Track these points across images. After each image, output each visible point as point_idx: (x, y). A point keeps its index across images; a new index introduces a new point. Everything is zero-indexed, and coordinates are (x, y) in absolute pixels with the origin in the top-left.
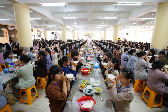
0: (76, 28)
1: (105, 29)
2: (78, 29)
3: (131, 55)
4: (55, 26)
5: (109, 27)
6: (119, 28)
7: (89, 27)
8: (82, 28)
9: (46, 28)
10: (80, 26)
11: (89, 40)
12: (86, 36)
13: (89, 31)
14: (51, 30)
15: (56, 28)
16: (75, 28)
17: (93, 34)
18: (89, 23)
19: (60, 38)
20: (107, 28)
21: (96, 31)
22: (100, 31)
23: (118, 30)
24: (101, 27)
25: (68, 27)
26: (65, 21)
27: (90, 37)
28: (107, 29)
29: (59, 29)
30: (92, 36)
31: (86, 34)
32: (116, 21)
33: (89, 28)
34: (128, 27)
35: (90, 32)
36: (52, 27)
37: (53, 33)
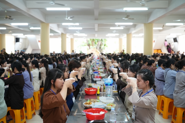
0: (70, 28)
1: (127, 30)
2: (73, 32)
3: (169, 69)
4: (26, 24)
5: (135, 26)
6: (154, 28)
7: (96, 26)
8: (81, 28)
9: (5, 28)
10: (78, 24)
11: (97, 55)
12: (89, 45)
13: (96, 35)
14: (14, 32)
15: (27, 29)
16: (65, 29)
17: (103, 43)
18: (96, 19)
19: (33, 50)
20: (132, 29)
21: (109, 35)
22: (118, 34)
23: (153, 32)
24: (119, 26)
25: (53, 26)
26: (46, 14)
27: (98, 48)
28: (133, 31)
29: (33, 32)
30: (102, 47)
31: (90, 42)
32: (147, 15)
33: (96, 29)
34: (175, 26)
35: (97, 37)
36: (19, 26)
37: (17, 40)
